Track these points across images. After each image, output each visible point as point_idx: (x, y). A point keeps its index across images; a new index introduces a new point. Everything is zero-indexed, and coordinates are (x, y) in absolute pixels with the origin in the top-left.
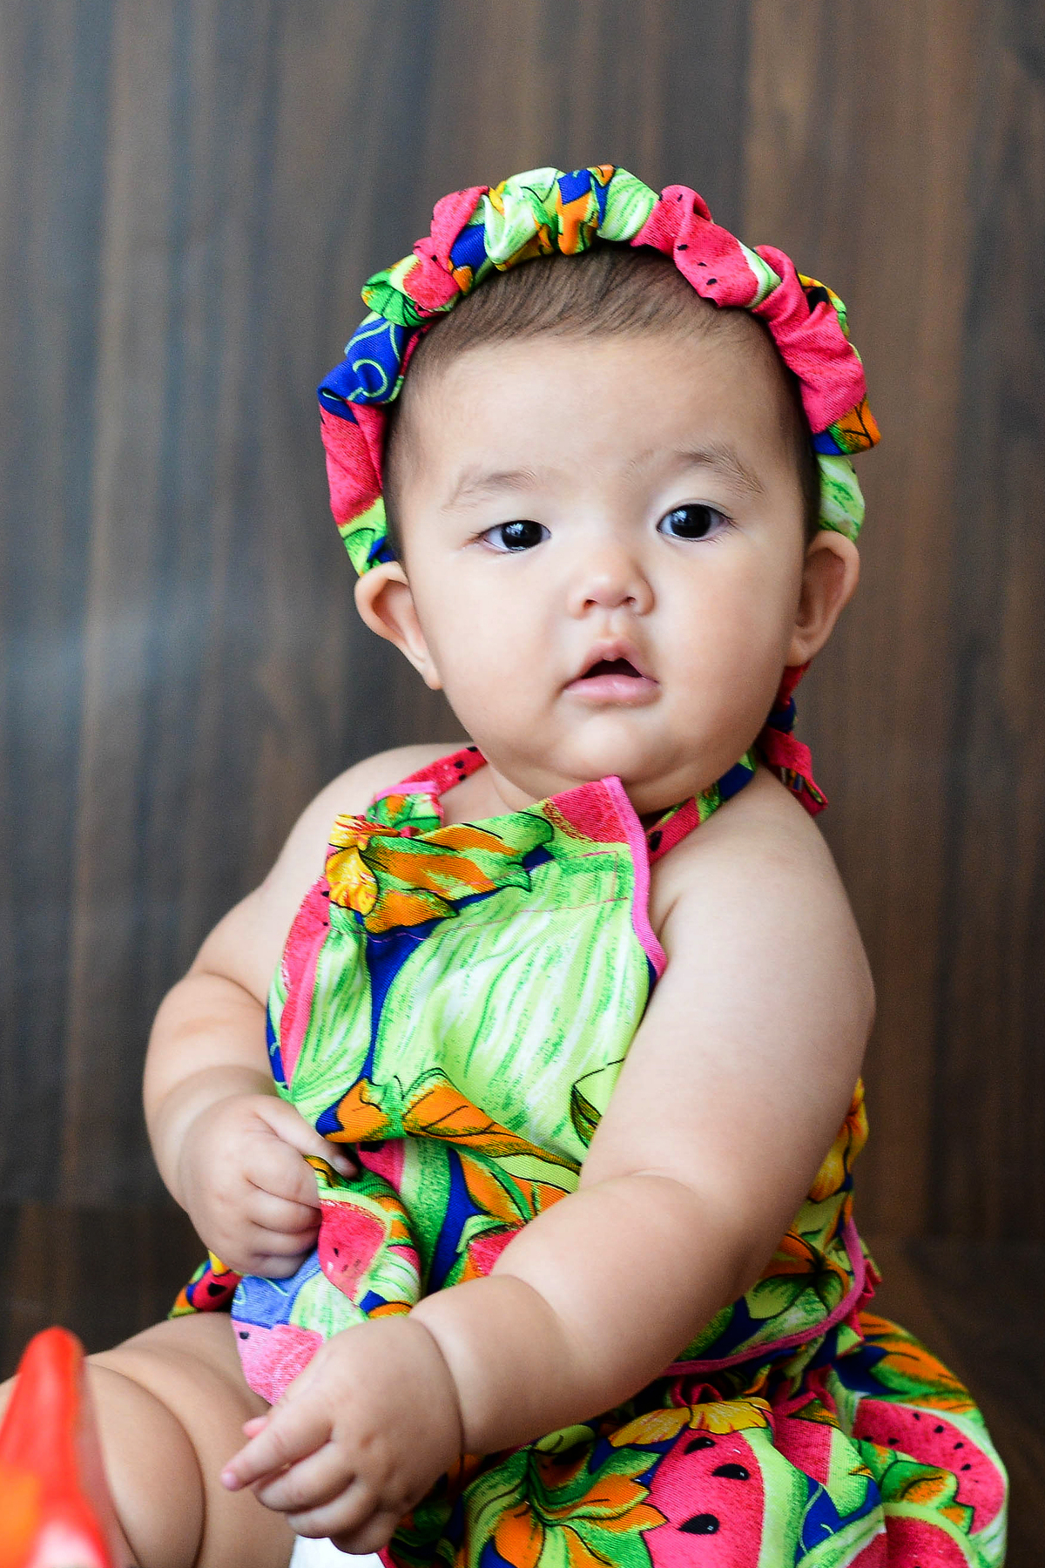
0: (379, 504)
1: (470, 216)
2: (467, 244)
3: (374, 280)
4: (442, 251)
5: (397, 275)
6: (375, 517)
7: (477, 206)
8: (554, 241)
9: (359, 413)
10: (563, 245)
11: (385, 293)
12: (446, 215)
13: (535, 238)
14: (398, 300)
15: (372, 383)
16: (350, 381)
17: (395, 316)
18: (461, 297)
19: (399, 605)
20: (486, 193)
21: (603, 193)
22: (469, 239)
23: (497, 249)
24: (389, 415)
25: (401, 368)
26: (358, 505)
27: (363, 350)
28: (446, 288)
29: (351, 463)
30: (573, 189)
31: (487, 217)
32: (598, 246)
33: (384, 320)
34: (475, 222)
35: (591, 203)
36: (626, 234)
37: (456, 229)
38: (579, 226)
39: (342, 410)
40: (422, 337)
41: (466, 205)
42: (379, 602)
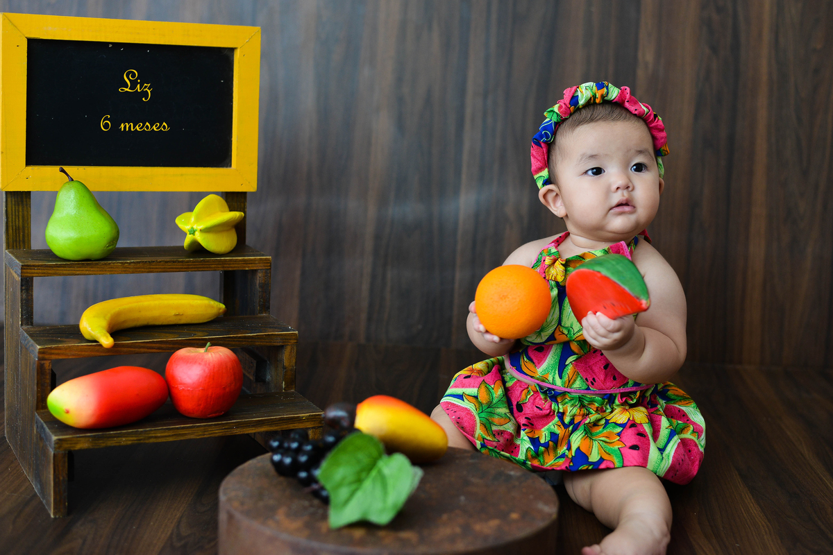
0: (546, 170)
1: (574, 94)
2: (574, 100)
3: (549, 110)
4: (567, 102)
5: (556, 108)
6: (545, 173)
7: (576, 91)
8: (594, 100)
9: (543, 145)
10: (597, 101)
11: (552, 113)
12: (567, 94)
13: (591, 98)
14: (555, 115)
15: (547, 137)
16: (541, 137)
17: (555, 119)
18: (571, 115)
19: (550, 197)
20: (578, 87)
21: (607, 87)
22: (574, 99)
23: (582, 102)
24: (550, 146)
25: (554, 133)
26: (540, 169)
27: (545, 128)
28: (569, 112)
29: (540, 158)
30: (600, 87)
31: (579, 94)
32: (606, 102)
33: (551, 120)
34: (576, 95)
35: (605, 90)
36: (613, 98)
37: (570, 97)
38: (603, 97)
39: (538, 144)
40: (560, 125)
41: (573, 91)
42: (545, 196)
